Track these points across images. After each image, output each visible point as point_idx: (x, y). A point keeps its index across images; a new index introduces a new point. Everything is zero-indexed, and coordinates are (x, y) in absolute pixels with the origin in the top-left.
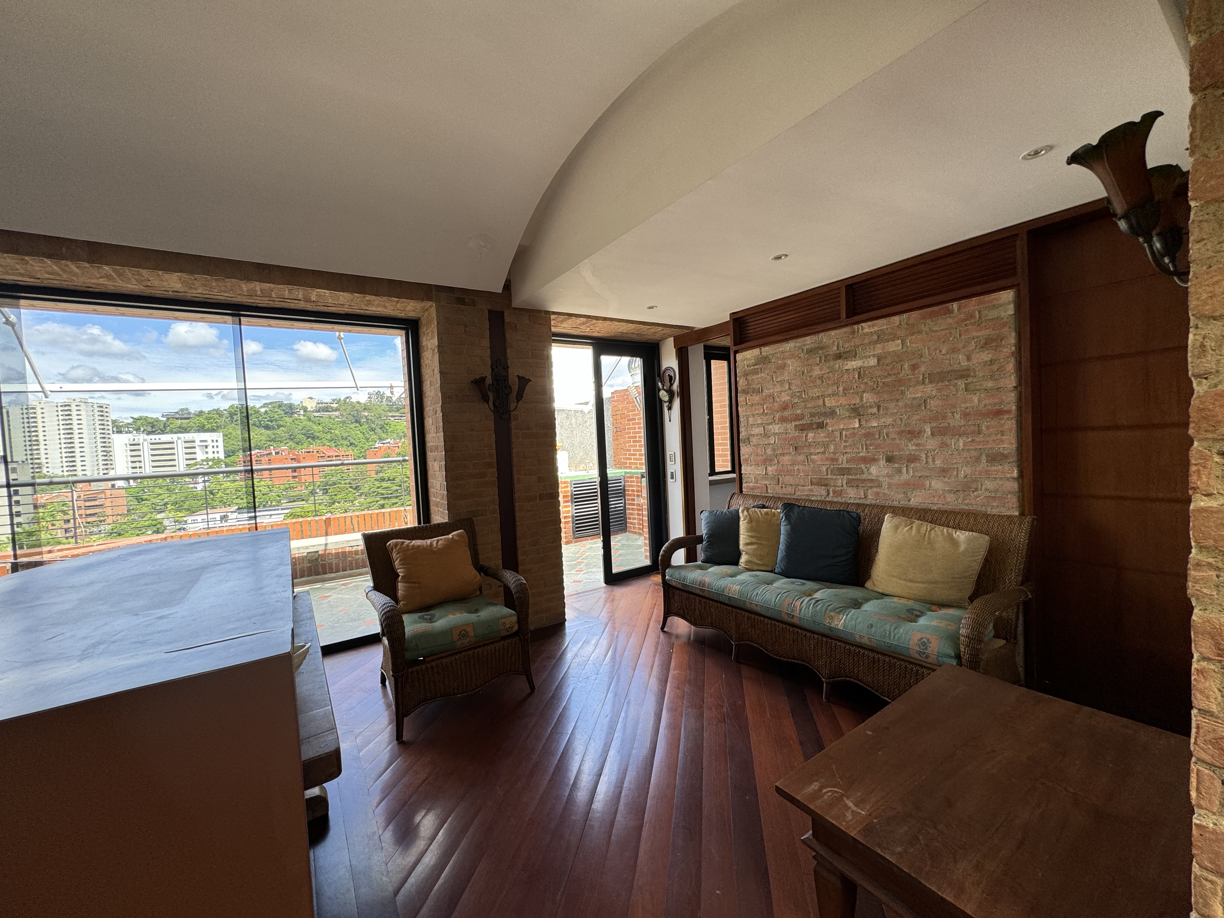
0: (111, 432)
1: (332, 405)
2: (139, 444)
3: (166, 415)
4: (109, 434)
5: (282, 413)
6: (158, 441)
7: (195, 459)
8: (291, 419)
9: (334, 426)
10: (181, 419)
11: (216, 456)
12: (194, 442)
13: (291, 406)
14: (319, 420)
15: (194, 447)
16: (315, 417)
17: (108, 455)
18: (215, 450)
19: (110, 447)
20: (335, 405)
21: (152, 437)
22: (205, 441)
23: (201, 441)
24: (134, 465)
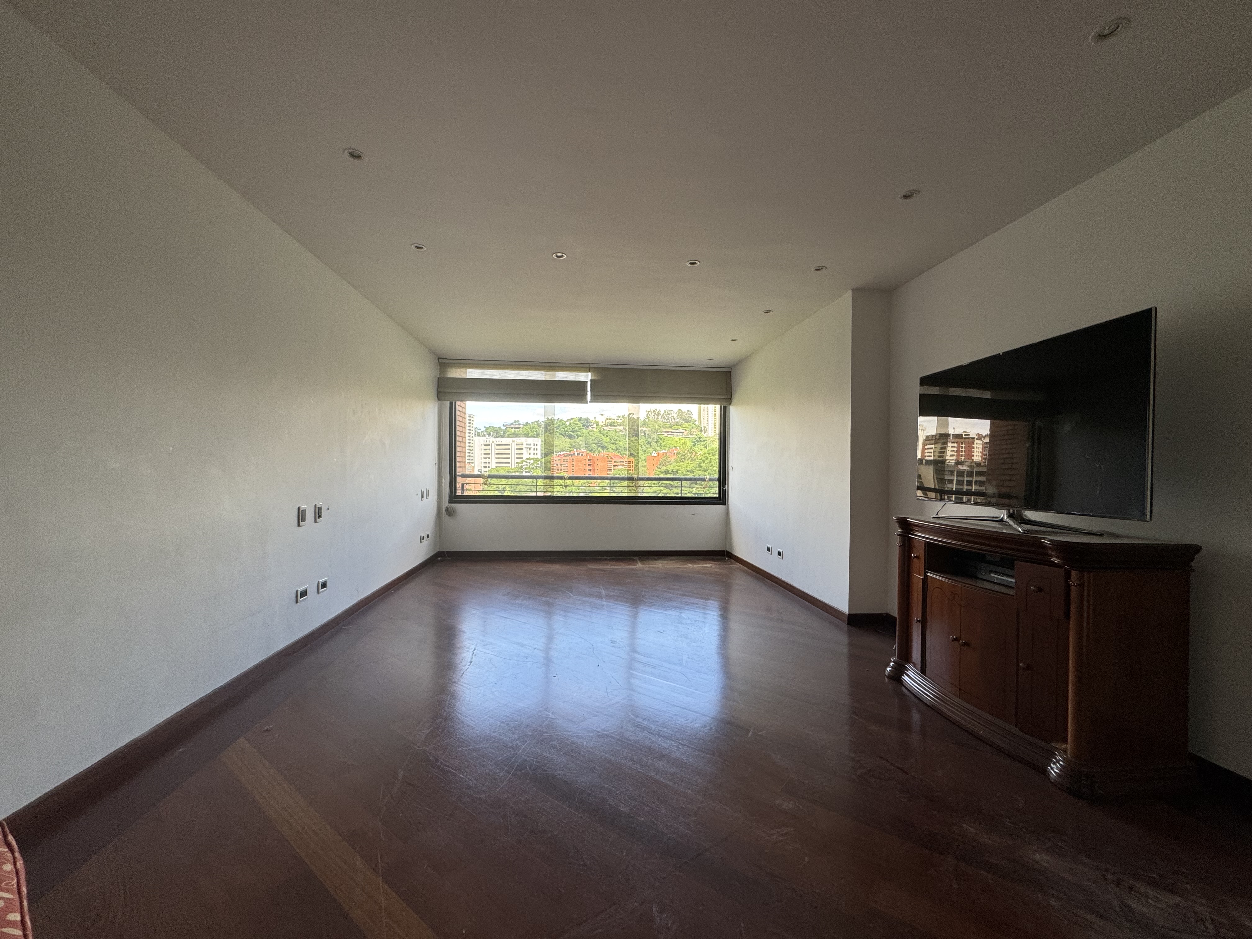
0: (473, 435)
1: (618, 421)
2: (489, 445)
3: (507, 425)
4: (472, 437)
5: (581, 425)
6: (500, 443)
7: (522, 458)
8: (587, 431)
9: (619, 439)
10: (515, 428)
11: (535, 457)
12: (522, 444)
13: (587, 420)
14: (607, 433)
15: (522, 449)
16: (604, 430)
17: (471, 452)
18: (535, 452)
19: (472, 447)
20: (620, 421)
21: (497, 439)
22: (530, 444)
23: (527, 444)
24: (485, 460)
